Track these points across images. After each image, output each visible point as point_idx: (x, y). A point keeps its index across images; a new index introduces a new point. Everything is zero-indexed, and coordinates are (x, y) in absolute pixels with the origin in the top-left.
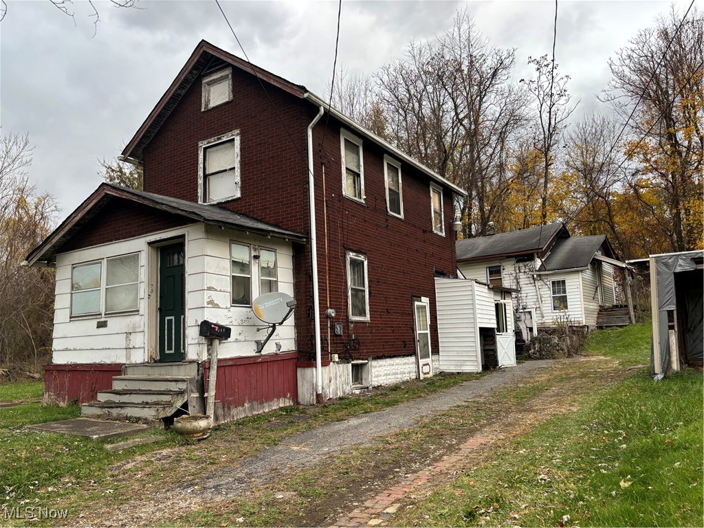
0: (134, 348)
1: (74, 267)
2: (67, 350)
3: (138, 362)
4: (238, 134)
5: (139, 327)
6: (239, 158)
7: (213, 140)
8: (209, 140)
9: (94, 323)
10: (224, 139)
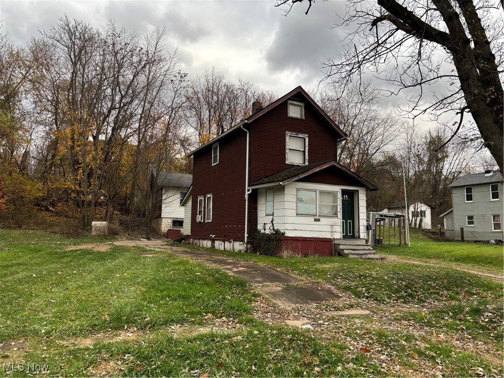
0: (336, 232)
1: (298, 190)
2: (295, 230)
3: (338, 238)
4: (307, 137)
5: (338, 223)
6: (308, 148)
7: (294, 134)
8: (292, 133)
9: (313, 219)
10: (300, 136)
